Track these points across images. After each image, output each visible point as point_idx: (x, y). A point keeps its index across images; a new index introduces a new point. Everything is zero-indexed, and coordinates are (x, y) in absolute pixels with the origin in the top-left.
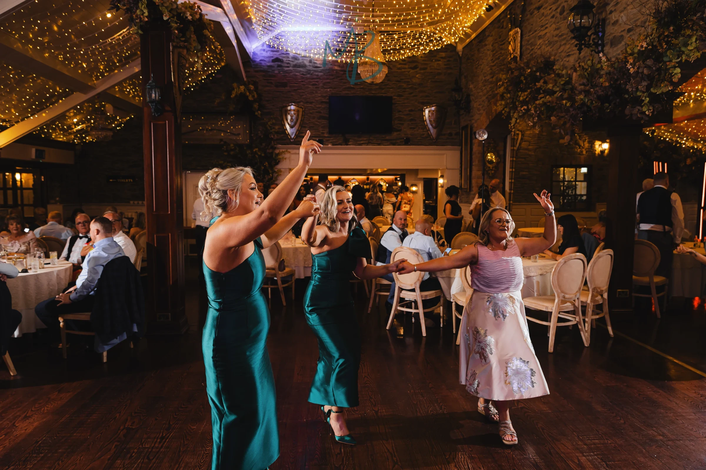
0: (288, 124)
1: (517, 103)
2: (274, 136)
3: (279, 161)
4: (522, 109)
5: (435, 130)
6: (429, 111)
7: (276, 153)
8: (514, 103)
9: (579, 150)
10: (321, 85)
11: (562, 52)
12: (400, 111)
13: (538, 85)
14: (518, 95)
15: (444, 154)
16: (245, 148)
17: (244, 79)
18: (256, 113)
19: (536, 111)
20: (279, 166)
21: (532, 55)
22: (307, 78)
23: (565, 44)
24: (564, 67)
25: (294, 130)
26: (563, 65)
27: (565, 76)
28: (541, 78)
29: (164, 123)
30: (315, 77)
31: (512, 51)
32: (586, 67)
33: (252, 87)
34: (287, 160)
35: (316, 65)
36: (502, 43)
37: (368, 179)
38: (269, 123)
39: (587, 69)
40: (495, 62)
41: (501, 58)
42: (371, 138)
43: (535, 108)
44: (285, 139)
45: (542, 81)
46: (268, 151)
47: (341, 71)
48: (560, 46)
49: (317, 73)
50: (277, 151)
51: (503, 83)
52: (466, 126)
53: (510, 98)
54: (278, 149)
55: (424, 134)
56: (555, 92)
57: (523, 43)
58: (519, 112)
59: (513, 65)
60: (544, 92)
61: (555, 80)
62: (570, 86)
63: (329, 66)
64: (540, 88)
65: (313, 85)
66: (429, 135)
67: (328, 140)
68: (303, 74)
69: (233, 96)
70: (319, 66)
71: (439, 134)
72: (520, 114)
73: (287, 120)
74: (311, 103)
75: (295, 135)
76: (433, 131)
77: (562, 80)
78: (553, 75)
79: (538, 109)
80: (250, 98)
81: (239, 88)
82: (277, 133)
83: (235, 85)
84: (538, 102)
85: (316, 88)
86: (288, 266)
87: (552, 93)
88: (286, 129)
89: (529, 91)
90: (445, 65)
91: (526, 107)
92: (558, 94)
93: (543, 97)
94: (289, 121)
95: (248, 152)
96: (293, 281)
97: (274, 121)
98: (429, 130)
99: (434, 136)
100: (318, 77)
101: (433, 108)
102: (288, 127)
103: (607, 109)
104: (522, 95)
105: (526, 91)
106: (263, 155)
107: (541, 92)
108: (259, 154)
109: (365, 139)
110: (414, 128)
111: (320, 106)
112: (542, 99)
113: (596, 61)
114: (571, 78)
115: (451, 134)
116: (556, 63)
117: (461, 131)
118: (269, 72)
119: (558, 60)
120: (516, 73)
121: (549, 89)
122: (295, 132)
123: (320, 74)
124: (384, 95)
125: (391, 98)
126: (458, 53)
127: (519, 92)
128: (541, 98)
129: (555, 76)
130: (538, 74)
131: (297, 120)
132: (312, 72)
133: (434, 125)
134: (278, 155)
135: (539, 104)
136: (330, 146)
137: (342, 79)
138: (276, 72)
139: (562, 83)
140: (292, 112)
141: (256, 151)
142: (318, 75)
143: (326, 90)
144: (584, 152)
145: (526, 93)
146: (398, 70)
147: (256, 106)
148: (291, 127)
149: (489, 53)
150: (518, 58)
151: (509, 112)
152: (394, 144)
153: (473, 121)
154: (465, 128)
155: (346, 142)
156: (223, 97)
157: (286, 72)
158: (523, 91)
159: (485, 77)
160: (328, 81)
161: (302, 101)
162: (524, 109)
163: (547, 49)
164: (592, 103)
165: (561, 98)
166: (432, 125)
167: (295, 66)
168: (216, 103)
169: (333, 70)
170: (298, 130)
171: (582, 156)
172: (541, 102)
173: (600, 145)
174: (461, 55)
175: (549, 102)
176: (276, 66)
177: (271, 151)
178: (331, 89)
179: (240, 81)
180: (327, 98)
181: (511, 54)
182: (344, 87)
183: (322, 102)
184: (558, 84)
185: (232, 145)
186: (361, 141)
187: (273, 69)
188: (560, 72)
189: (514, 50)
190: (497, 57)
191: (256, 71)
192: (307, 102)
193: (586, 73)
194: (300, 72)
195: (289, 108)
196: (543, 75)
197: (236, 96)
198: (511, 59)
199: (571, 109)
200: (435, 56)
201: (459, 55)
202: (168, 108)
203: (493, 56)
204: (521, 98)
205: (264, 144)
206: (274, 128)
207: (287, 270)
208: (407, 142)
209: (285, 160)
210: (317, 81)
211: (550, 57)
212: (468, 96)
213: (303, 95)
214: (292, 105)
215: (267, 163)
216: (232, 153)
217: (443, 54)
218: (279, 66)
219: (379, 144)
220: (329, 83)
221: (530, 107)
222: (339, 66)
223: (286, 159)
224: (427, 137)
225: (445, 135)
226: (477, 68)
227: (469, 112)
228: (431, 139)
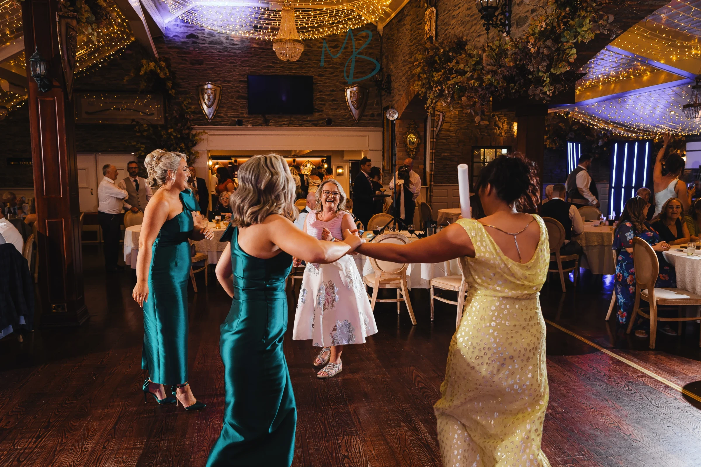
0: (205, 104)
1: (432, 84)
2: (190, 116)
3: (196, 143)
4: (437, 89)
5: (357, 111)
6: (351, 92)
7: (192, 134)
8: (429, 83)
9: (498, 131)
10: (239, 63)
11: (473, 32)
12: (321, 91)
13: (451, 65)
14: (433, 75)
15: (366, 136)
16: (159, 129)
17: (154, 55)
18: (170, 92)
19: (449, 92)
20: (196, 148)
21: (446, 35)
22: (224, 56)
23: (476, 24)
24: (475, 48)
25: (212, 110)
26: (475, 45)
27: (475, 56)
28: (454, 58)
29: (51, 99)
30: (232, 54)
31: (428, 31)
32: (494, 47)
33: (163, 64)
34: (205, 142)
35: (233, 42)
36: (419, 22)
37: (294, 161)
38: (185, 103)
39: (495, 50)
40: (413, 42)
41: (418, 38)
42: (292, 119)
43: (448, 88)
44: (202, 119)
45: (454, 61)
46: (184, 132)
47: (260, 48)
48: (472, 26)
49: (234, 51)
50: (194, 132)
51: (420, 63)
52: (388, 107)
53: (425, 78)
54: (195, 129)
55: (345, 115)
56: (466, 73)
57: (438, 22)
58: (434, 93)
59: (428, 45)
60: (456, 72)
61: (467, 61)
62: (481, 67)
63: (246, 44)
64: (452, 69)
65: (231, 63)
66: (351, 116)
67: (248, 121)
68: (219, 52)
69: (142, 73)
70: (236, 43)
71: (361, 115)
72: (436, 95)
73: (204, 99)
74: (229, 82)
75: (213, 115)
76: (355, 112)
77: (473, 61)
78: (464, 56)
79: (450, 90)
80: (162, 75)
81: (149, 65)
82: (194, 113)
83: (144, 61)
84: (450, 82)
85: (234, 66)
86: (200, 252)
87: (463, 73)
88: (203, 109)
89: (443, 71)
91: (440, 88)
92: (469, 74)
93: (455, 77)
94: (206, 100)
95: (163, 133)
96: (206, 266)
97: (190, 101)
98: (351, 111)
99: (356, 117)
100: (236, 55)
101: (355, 89)
102: (205, 107)
103: (513, 89)
104: (437, 75)
105: (440, 71)
106: (179, 136)
107: (454, 72)
108: (175, 134)
109: (286, 120)
110: (335, 109)
111: (238, 85)
112: (454, 80)
114: (481, 59)
115: (373, 115)
116: (468, 43)
117: (382, 112)
118: (184, 48)
119: (470, 40)
120: (431, 53)
121: (460, 69)
122: (213, 111)
123: (238, 52)
124: (305, 74)
125: (311, 77)
126: (379, 33)
127: (434, 72)
128: (453, 78)
129: (466, 56)
130: (451, 54)
131: (215, 99)
132: (229, 49)
133: (356, 105)
134: (195, 135)
135: (451, 84)
136: (249, 126)
137: (261, 57)
138: (191, 49)
139: (473, 63)
140: (210, 91)
141: (171, 132)
142: (235, 53)
143: (244, 68)
144: (503, 134)
145: (440, 73)
146: (318, 49)
147: (169, 84)
148: (209, 107)
149: (407, 32)
150: (434, 38)
151: (426, 93)
152: (316, 125)
153: (394, 102)
155: (266, 123)
156: (132, 75)
157: (202, 48)
158: (438, 71)
159: (404, 57)
160: (246, 59)
161: (219, 80)
162: (438, 90)
163: (459, 29)
164: (498, 83)
165: (472, 77)
166: (354, 106)
167: (211, 43)
168: (125, 81)
169: (251, 48)
170: (216, 110)
171: (501, 138)
172: (453, 82)
174: (382, 35)
175: (460, 82)
176: (190, 43)
177: (187, 132)
178: (250, 68)
179: (150, 57)
180: (246, 76)
181: (427, 34)
182: (263, 65)
183: (241, 81)
184: (469, 65)
185: (145, 125)
186: (282, 121)
187: (188, 45)
188: (471, 52)
189: (430, 30)
190: (415, 37)
191: (170, 48)
192: (225, 81)
193: (494, 54)
194: (216, 49)
195: (206, 87)
196: (455, 55)
197: (145, 73)
198: (427, 39)
199: (480, 90)
200: (356, 35)
201: (380, 35)
202: (56, 83)
203: (411, 35)
204: (436, 79)
205: (179, 125)
206: (190, 108)
207: (198, 255)
208: (329, 123)
209: (202, 142)
210: (235, 59)
211: (462, 37)
212: (389, 76)
213: (219, 74)
214: (209, 83)
215: (183, 145)
216: (145, 134)
218: (194, 42)
219: (300, 125)
220: (247, 61)
221: (444, 87)
222: (258, 44)
223: (203, 140)
224: (349, 118)
225: (367, 116)
226: (396, 48)
227: (390, 93)
228: (353, 120)
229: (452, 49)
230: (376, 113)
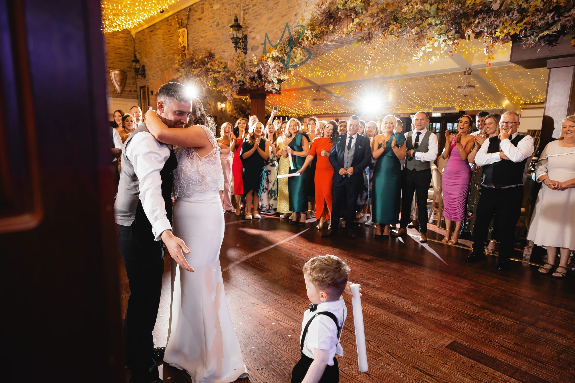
5: (120, 88)
6: (115, 74)
11: (219, 48)
13: (209, 66)
15: (127, 104)
21: (196, 47)
23: (221, 44)
26: (221, 57)
27: (223, 63)
28: (209, 62)
31: (182, 43)
32: (238, 60)
36: (171, 35)
40: (166, 47)
41: (171, 45)
45: (209, 64)
48: (218, 45)
52: (144, 87)
53: (184, 72)
55: (112, 90)
56: (219, 72)
57: (189, 38)
60: (213, 71)
61: (218, 65)
62: (227, 69)
66: (115, 91)
71: (122, 90)
76: (118, 88)
77: (222, 65)
78: (217, 62)
84: (210, 76)
87: (216, 72)
89: (200, 69)
90: (124, 43)
98: (115, 87)
99: (119, 91)
101: (117, 72)
103: (254, 84)
105: (197, 69)
107: (210, 70)
112: (213, 75)
113: (243, 58)
114: (227, 65)
115: (131, 91)
116: (216, 55)
117: (138, 89)
119: (216, 53)
121: (215, 69)
126: (132, 36)
128: (211, 74)
130: (206, 60)
133: (119, 83)
135: (210, 78)
139: (223, 67)
144: (212, 109)
145: (198, 70)
149: (160, 40)
150: (187, 48)
153: (149, 84)
154: (143, 87)
159: (158, 55)
163: (207, 45)
164: (246, 80)
166: (117, 83)
171: (211, 111)
173: (220, 105)
174: (134, 38)
175: (218, 77)
181: (181, 44)
184: (220, 67)
188: (220, 60)
189: (183, 42)
190: (168, 44)
193: (239, 64)
196: (209, 60)
198: (181, 47)
200: (116, 35)
201: (133, 38)
203: (164, 42)
211: (211, 51)
212: (144, 66)
217: (122, 35)
224: (114, 92)
225: (126, 91)
226: (149, 49)
227: (145, 77)
228: (117, 94)
229: (207, 57)
230: (133, 90)
